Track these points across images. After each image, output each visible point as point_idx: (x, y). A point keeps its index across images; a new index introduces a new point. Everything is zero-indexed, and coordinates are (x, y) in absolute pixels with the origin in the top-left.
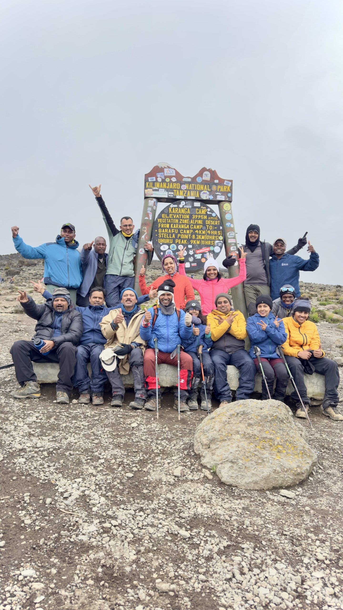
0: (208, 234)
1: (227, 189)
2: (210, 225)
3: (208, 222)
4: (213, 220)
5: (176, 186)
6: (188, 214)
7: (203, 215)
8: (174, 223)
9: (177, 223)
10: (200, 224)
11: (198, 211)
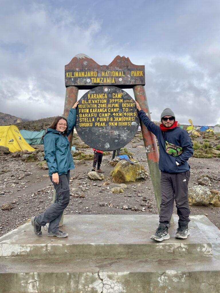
0: (124, 116)
1: (140, 74)
2: (126, 108)
3: (124, 105)
4: (129, 103)
5: (93, 74)
6: (105, 99)
7: (119, 98)
8: (93, 108)
9: (96, 108)
10: (117, 108)
11: (115, 96)
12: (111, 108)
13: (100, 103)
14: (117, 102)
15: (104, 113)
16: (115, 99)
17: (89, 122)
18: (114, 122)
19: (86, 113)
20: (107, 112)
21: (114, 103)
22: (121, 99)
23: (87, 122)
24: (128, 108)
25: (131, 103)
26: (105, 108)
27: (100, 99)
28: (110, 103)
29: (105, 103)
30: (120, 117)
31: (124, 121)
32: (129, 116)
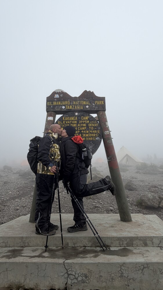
0: (90, 133)
1: (101, 103)
3: (90, 125)
4: (93, 123)
5: (67, 103)
6: (76, 120)
7: (86, 120)
10: (84, 127)
11: (83, 118)
12: (80, 127)
13: (72, 124)
14: (85, 123)
16: (83, 120)
18: (83, 137)
21: (83, 123)
22: (88, 120)
24: (93, 127)
25: (95, 123)
27: (72, 120)
28: (79, 124)
29: (76, 123)
30: (87, 133)
31: (90, 137)
32: (94, 133)
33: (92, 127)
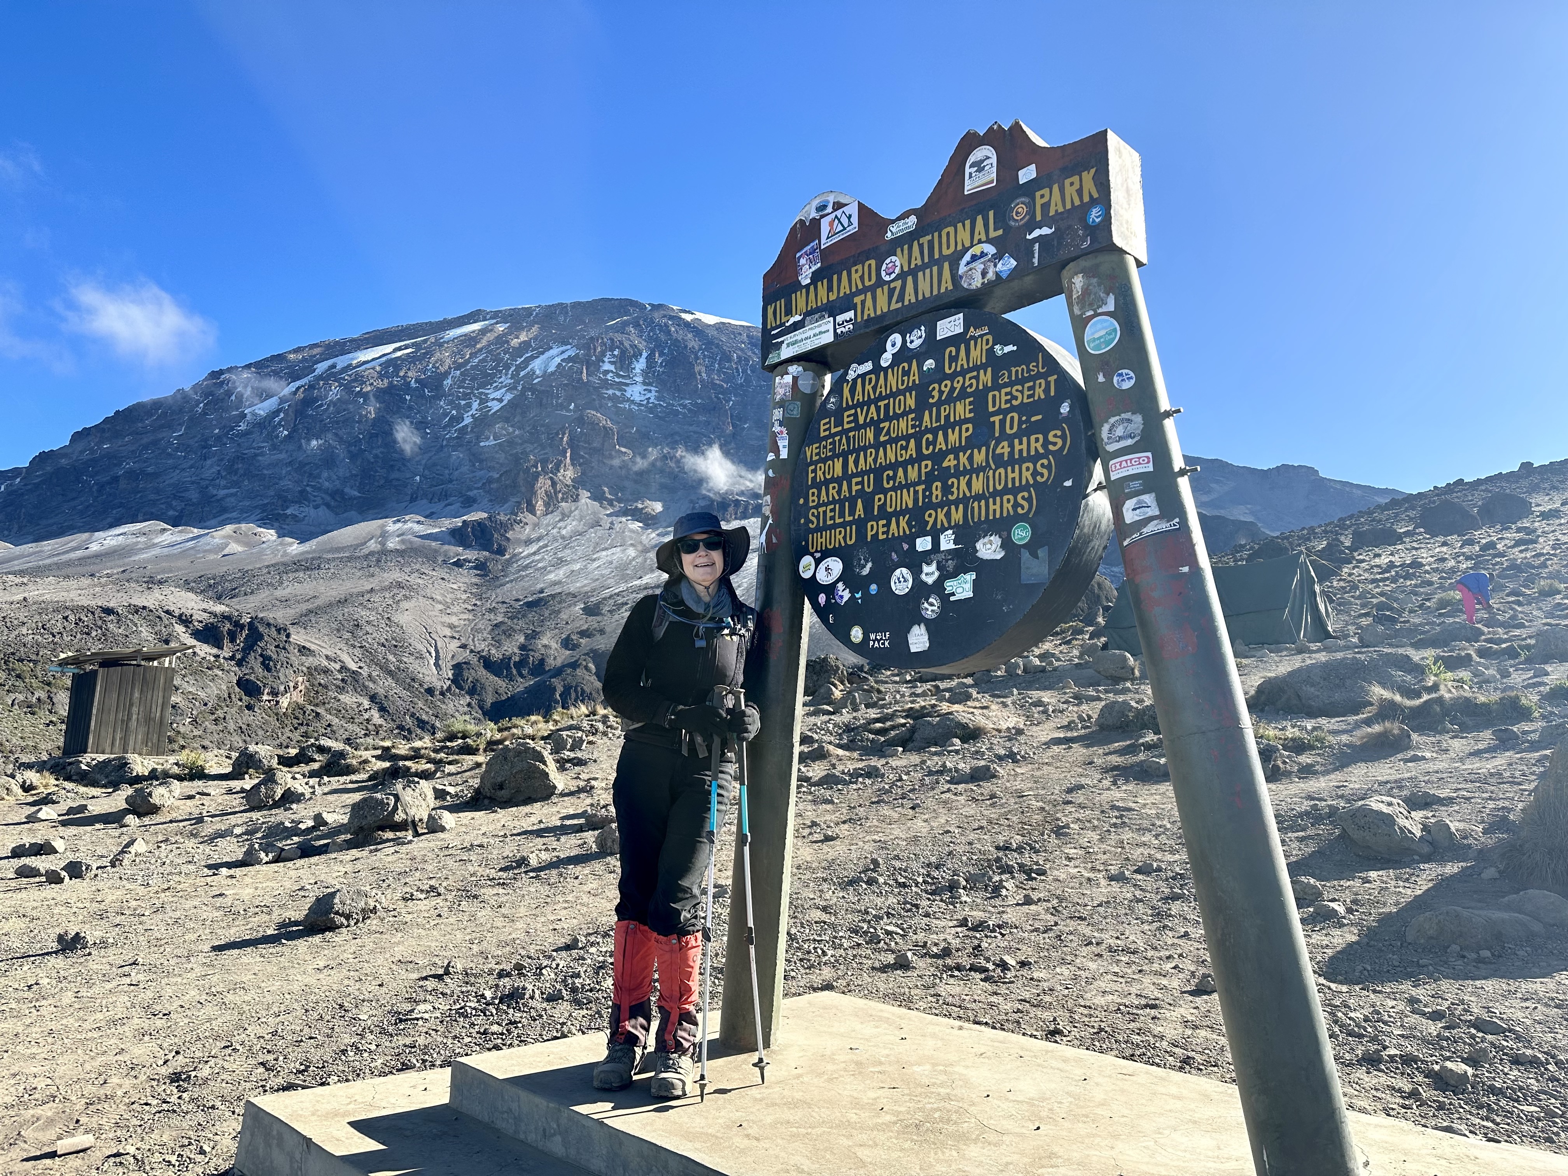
1: (1080, 192)
2: (1005, 412)
3: (998, 400)
4: (1023, 381)
5: (862, 277)
6: (910, 389)
7: (975, 368)
8: (857, 451)
9: (871, 446)
10: (961, 422)
11: (955, 359)
12: (934, 431)
13: (888, 418)
14: (963, 394)
15: (904, 464)
16: (952, 377)
17: (844, 525)
18: (949, 503)
19: (833, 480)
20: (920, 457)
21: (950, 399)
22: (985, 366)
23: (835, 526)
24: (1022, 409)
25: (1033, 378)
26: (907, 438)
27: (891, 395)
28: (931, 407)
29: (910, 411)
30: (981, 469)
31: (995, 494)
32: (1022, 460)
33: (1013, 409)
